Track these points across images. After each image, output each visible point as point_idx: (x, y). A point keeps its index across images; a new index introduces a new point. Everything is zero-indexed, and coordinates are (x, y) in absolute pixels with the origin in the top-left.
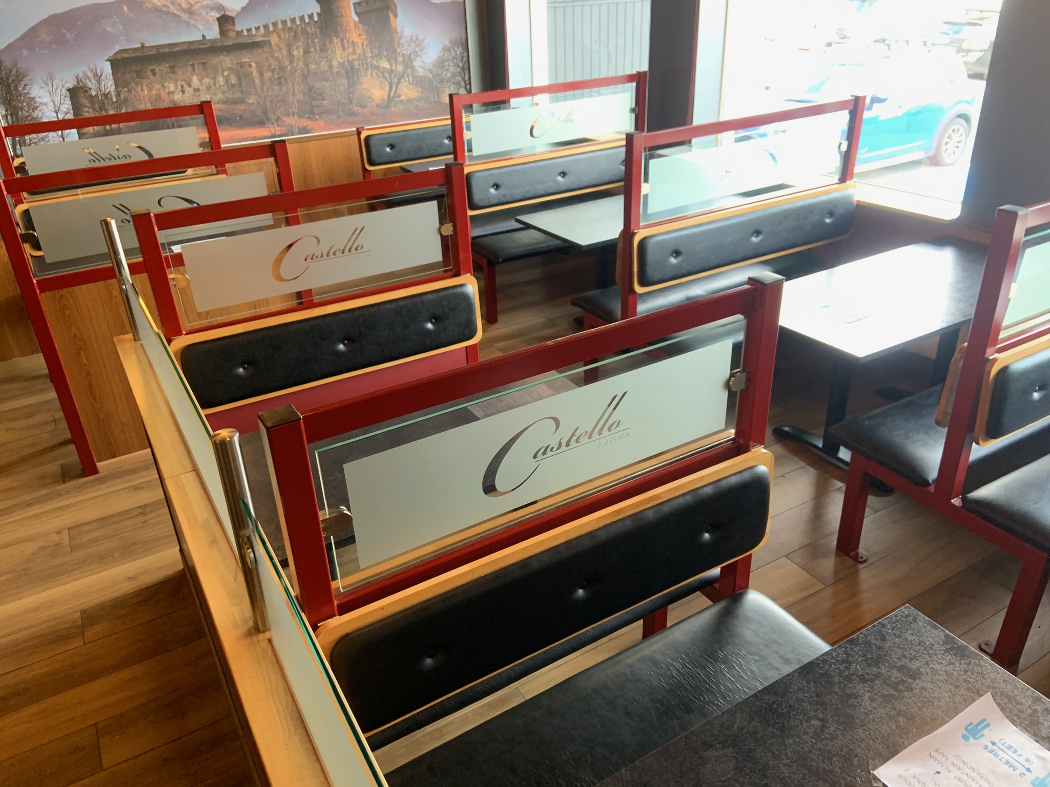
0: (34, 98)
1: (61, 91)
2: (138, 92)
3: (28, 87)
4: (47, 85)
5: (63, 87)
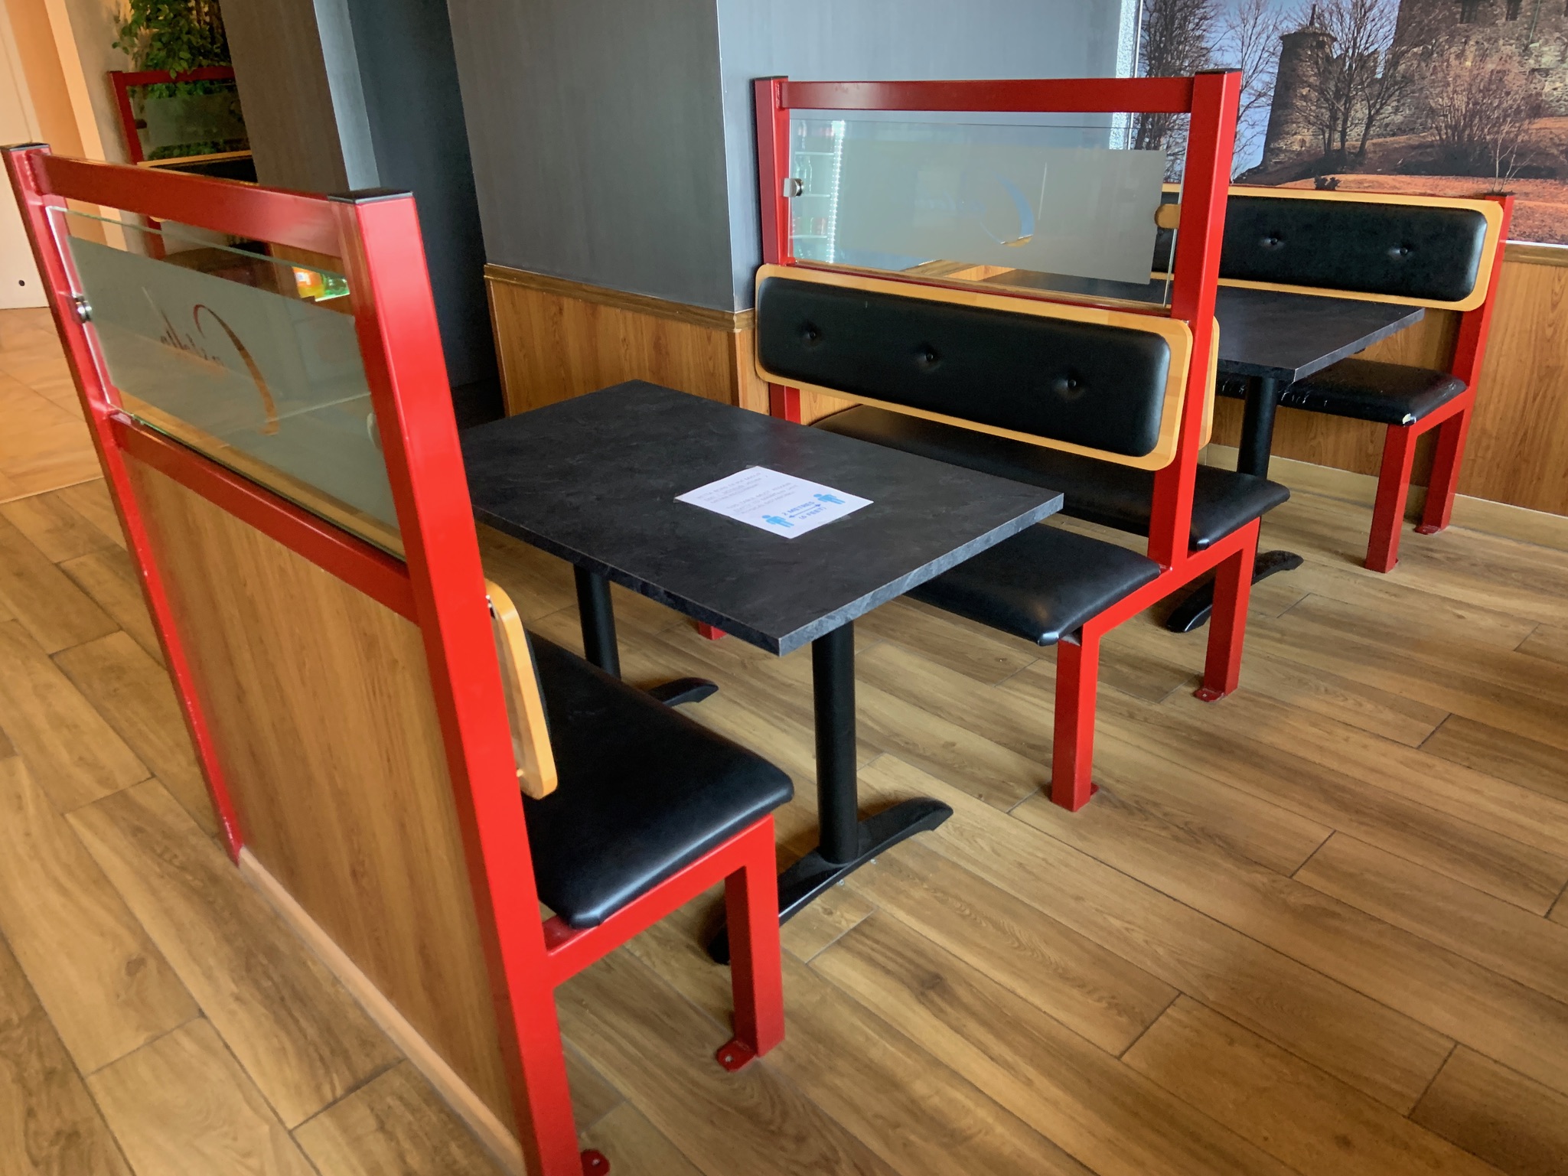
0: (1208, 50)
1: (1268, 37)
2: (1448, 61)
3: (1205, 24)
4: (1244, 21)
5: (1275, 28)
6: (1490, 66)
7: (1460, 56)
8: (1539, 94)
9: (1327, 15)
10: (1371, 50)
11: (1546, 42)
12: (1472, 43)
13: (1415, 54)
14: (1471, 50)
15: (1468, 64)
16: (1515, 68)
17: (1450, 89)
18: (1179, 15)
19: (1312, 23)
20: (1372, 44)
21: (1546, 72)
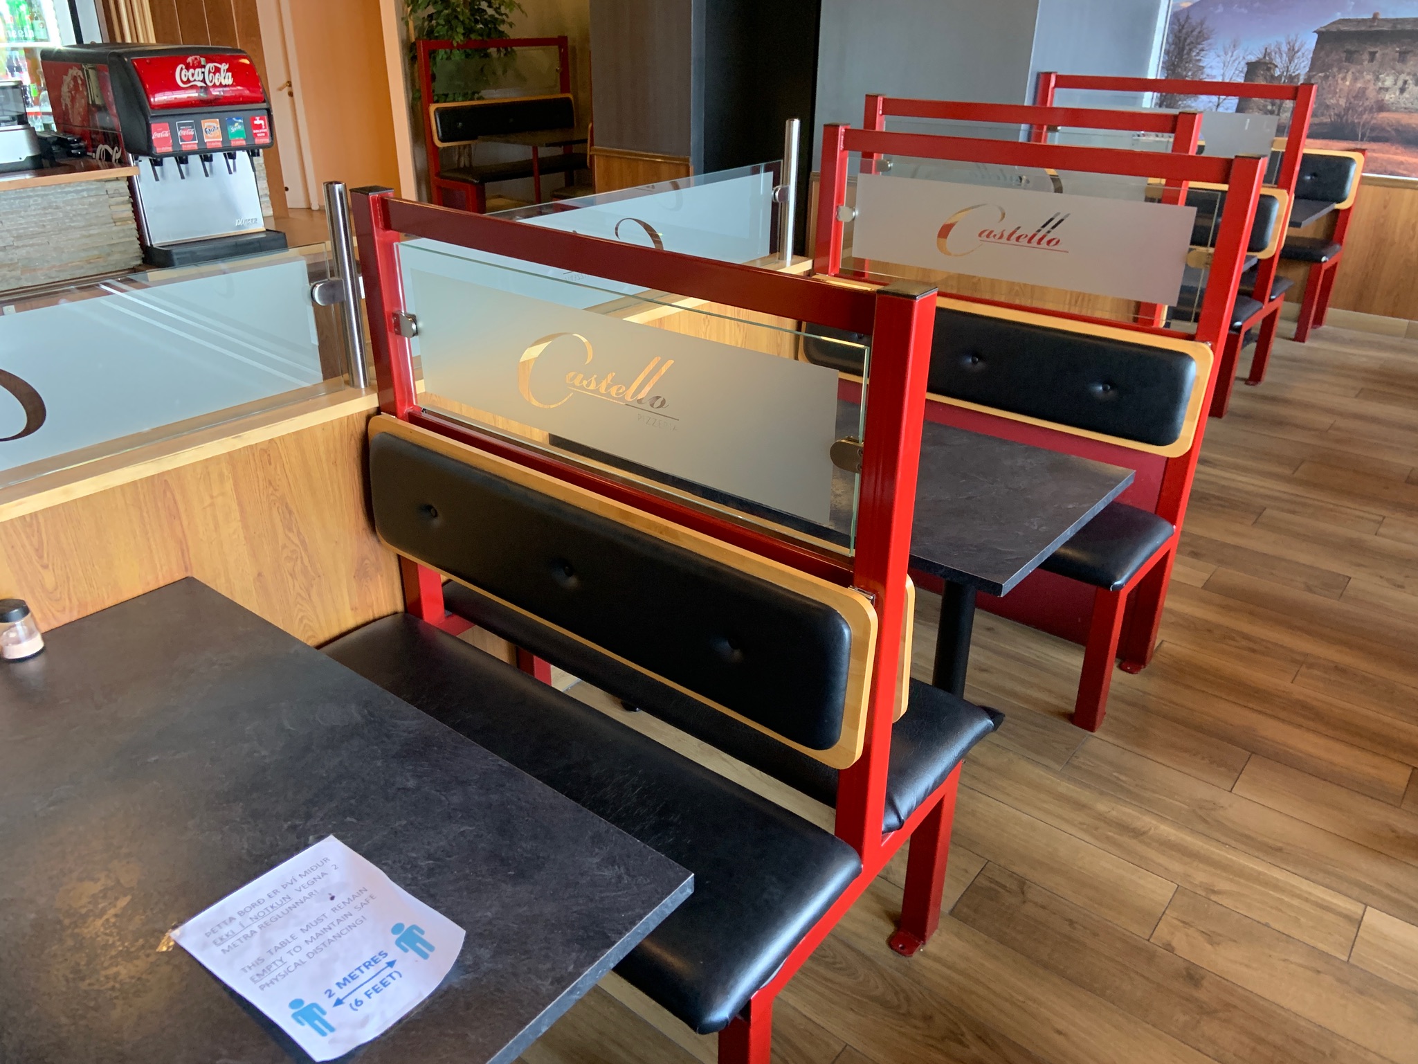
0: (1203, 67)
1: (1239, 63)
3: (1202, 53)
4: (1226, 54)
5: (1244, 58)
6: (1359, 85)
7: (1344, 79)
8: (1383, 100)
9: (1273, 54)
10: (1297, 73)
11: (1388, 75)
12: (1350, 73)
13: (1320, 76)
14: (1349, 76)
15: (1348, 83)
16: (1371, 87)
17: (1337, 96)
18: (1187, 48)
19: (1265, 57)
20: (1297, 70)
21: (1387, 89)
